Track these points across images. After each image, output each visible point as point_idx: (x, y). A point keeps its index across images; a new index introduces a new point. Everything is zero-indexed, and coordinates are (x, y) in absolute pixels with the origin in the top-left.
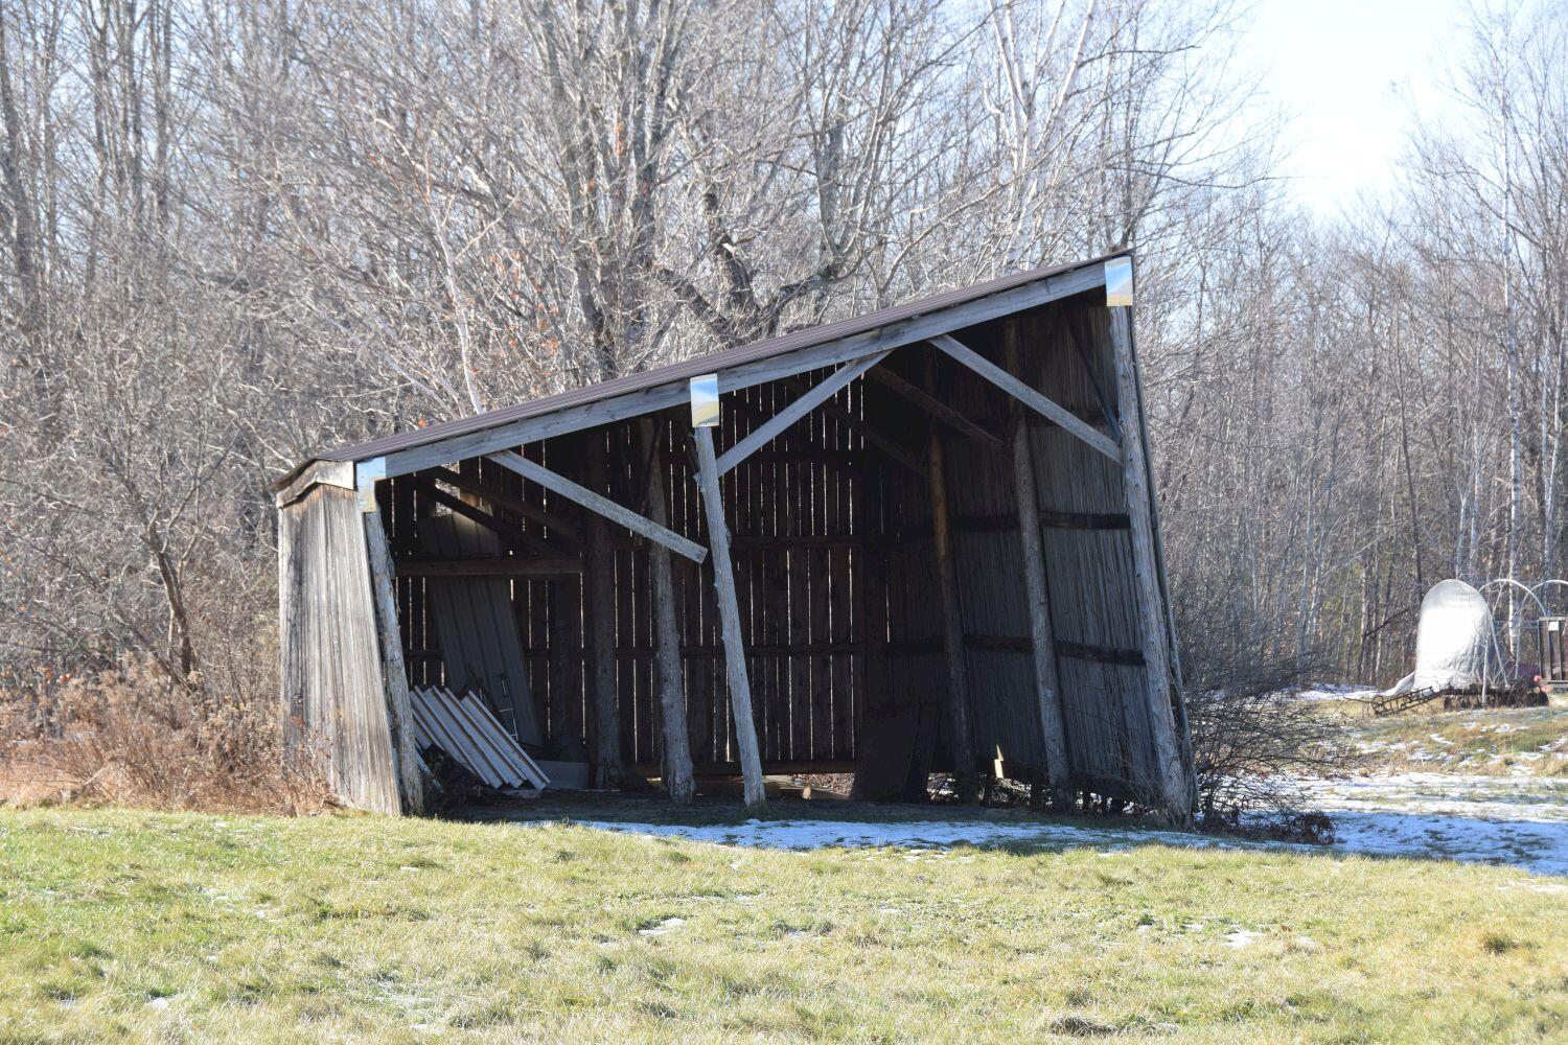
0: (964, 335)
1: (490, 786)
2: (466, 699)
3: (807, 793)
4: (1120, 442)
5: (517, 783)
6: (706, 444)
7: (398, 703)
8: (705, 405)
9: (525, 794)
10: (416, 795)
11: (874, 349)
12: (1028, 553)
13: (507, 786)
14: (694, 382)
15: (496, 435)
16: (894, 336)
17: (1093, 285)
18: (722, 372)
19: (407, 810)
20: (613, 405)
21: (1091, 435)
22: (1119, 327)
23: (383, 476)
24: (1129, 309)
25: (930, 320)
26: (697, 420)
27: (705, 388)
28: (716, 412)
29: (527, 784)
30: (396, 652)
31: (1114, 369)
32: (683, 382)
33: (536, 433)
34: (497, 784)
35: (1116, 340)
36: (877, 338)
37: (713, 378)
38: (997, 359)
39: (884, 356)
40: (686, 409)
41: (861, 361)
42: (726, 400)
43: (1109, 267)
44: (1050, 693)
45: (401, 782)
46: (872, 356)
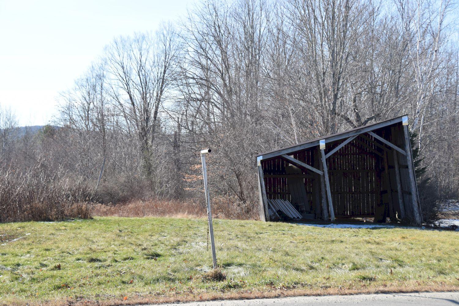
0: (374, 131)
1: (291, 218)
2: (286, 201)
3: (365, 221)
4: (406, 152)
5: (296, 217)
6: (323, 153)
7: (265, 201)
8: (322, 145)
9: (298, 219)
10: (268, 218)
11: (356, 134)
12: (396, 173)
13: (295, 218)
14: (320, 141)
15: (283, 151)
16: (360, 131)
17: (400, 121)
18: (326, 139)
19: (266, 221)
20: (305, 146)
21: (400, 150)
22: (405, 129)
23: (262, 159)
24: (407, 126)
25: (367, 128)
26: (321, 148)
27: (323, 142)
28: (325, 147)
29: (298, 218)
30: (264, 192)
31: (405, 137)
32: (318, 141)
33: (290, 151)
34: (292, 217)
35: (405, 132)
36: (357, 132)
37: (324, 140)
38: (381, 136)
39: (357, 136)
40: (319, 146)
41: (353, 136)
42: (326, 144)
43: (403, 118)
44: (401, 201)
45: (265, 216)
46: (356, 135)
